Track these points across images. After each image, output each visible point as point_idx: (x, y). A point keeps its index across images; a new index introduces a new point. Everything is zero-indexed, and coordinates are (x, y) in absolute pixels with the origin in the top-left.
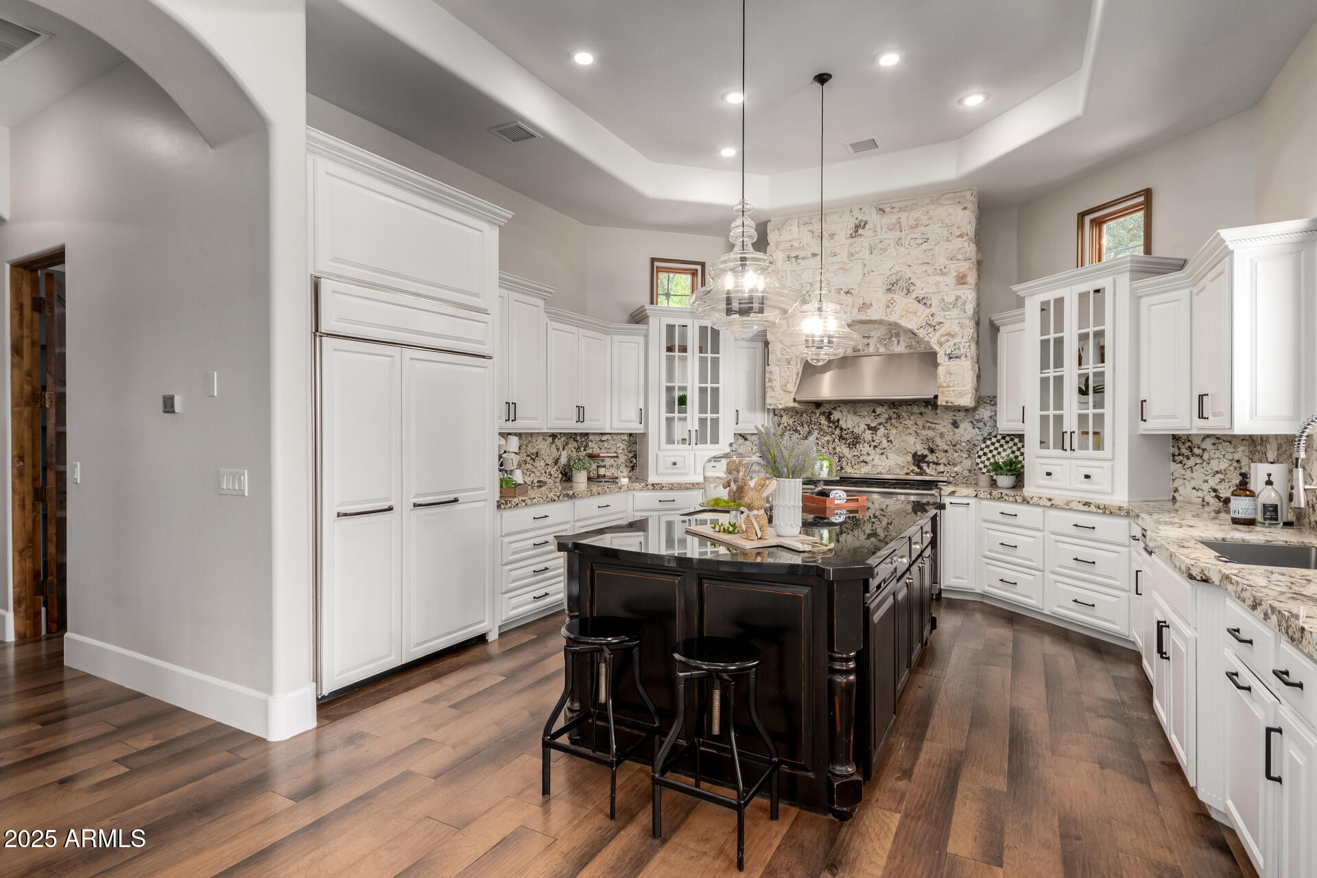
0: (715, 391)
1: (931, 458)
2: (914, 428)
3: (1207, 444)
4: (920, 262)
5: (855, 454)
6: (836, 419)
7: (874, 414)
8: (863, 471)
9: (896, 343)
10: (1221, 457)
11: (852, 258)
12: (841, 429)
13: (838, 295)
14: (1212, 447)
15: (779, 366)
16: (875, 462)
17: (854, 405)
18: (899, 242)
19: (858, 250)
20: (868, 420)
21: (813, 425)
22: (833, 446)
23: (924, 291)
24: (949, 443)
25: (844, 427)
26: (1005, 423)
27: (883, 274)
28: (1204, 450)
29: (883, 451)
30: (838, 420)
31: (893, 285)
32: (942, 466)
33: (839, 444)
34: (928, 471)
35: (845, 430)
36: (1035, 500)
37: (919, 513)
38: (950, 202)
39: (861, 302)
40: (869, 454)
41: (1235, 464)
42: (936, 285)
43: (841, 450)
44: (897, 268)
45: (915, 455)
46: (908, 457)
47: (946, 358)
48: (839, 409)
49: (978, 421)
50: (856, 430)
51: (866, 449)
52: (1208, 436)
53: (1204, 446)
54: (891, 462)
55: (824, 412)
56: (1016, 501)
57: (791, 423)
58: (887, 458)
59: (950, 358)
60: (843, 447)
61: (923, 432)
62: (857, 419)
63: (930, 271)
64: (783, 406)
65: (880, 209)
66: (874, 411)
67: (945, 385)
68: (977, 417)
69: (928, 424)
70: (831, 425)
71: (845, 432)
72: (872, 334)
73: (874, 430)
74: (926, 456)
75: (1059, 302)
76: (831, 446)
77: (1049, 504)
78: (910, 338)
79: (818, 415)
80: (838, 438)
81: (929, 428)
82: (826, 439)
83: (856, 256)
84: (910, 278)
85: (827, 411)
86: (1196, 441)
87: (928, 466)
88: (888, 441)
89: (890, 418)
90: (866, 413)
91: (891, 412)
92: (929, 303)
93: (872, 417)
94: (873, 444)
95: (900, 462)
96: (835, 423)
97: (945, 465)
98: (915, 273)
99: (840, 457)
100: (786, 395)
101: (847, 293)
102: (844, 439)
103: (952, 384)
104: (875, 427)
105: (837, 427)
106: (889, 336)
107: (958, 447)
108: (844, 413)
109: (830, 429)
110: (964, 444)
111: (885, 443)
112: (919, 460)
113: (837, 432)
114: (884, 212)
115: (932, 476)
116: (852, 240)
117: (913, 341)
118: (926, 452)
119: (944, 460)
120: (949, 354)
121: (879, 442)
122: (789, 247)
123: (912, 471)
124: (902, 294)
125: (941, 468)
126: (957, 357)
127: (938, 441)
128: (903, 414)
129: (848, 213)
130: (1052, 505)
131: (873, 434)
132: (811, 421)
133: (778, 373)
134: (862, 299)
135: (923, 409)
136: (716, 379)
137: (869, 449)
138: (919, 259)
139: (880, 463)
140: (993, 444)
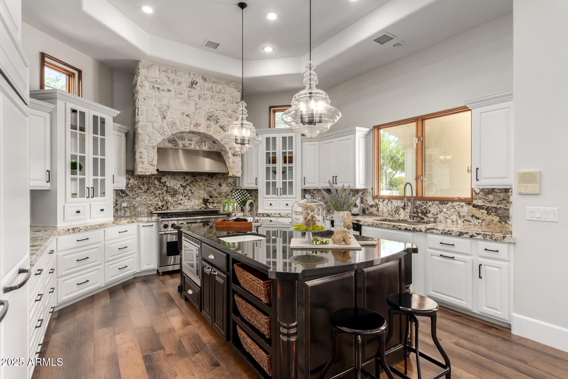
0: (103, 161)
1: (211, 200)
2: (203, 186)
3: (315, 192)
4: (221, 109)
5: (175, 200)
6: (164, 181)
7: (184, 179)
8: (179, 208)
9: (204, 145)
10: (319, 196)
11: (190, 98)
12: (167, 187)
13: (182, 116)
14: (316, 193)
15: (147, 149)
16: (186, 203)
17: (173, 174)
18: (212, 97)
19: (193, 95)
20: (181, 183)
21: (150, 185)
22: (163, 196)
23: (223, 123)
24: (218, 193)
25: (169, 186)
26: (246, 185)
27: (205, 111)
28: (314, 194)
29: (189, 198)
30: (165, 182)
31: (210, 117)
32: (215, 204)
33: (166, 195)
34: (210, 207)
35: (169, 187)
36: (272, 215)
37: (206, 226)
38: (233, 86)
39: (195, 122)
40: (182, 200)
41: (323, 198)
42: (228, 121)
43: (167, 198)
44: (211, 110)
45: (204, 199)
46: (201, 201)
47: (232, 155)
48: (166, 176)
49: (229, 183)
50: (175, 187)
51: (181, 197)
52: (315, 189)
53: (314, 193)
54: (192, 203)
55: (157, 178)
56: (264, 216)
57: (136, 183)
58: (191, 201)
59: (234, 155)
60: (168, 196)
61: (207, 188)
62: (175, 182)
63: (226, 115)
64: (150, 173)
65: (204, 78)
66: (184, 178)
67: (232, 167)
68: (228, 182)
69: (209, 185)
70: (161, 184)
71: (169, 189)
72: (193, 139)
73: (184, 187)
74: (208, 200)
75: (274, 139)
76: (161, 196)
77: (279, 216)
78: (210, 144)
79: (153, 179)
80: (165, 191)
81: (210, 187)
82: (158, 192)
83: (192, 98)
84: (217, 116)
85: (159, 177)
86: (312, 191)
87: (210, 204)
88: (191, 193)
89: (192, 182)
90: (180, 179)
91: (192, 179)
92: (225, 129)
93: (183, 181)
94: (184, 194)
95: (197, 203)
96: (163, 183)
97: (216, 203)
98: (220, 114)
99: (166, 202)
100: (152, 167)
101: (187, 116)
102: (168, 192)
103: (234, 167)
104: (185, 186)
105: (164, 186)
106: (201, 141)
107: (221, 195)
108: (169, 179)
109: (161, 187)
110: (224, 194)
111: (190, 194)
112: (205, 201)
113: (165, 188)
114: (206, 80)
115: (211, 208)
116: (189, 89)
117: (211, 145)
118: (209, 198)
119: (216, 201)
120: (233, 154)
121: (187, 193)
122: (155, 81)
123: (203, 207)
124: (214, 122)
125: (215, 205)
126: (236, 155)
127: (214, 193)
128: (198, 180)
129: (188, 74)
130: (281, 216)
131: (184, 189)
132: (149, 182)
133: (146, 153)
134: (195, 121)
135: (207, 178)
136: (103, 154)
137: (182, 197)
138: (221, 108)
139: (188, 204)
140: (237, 193)
